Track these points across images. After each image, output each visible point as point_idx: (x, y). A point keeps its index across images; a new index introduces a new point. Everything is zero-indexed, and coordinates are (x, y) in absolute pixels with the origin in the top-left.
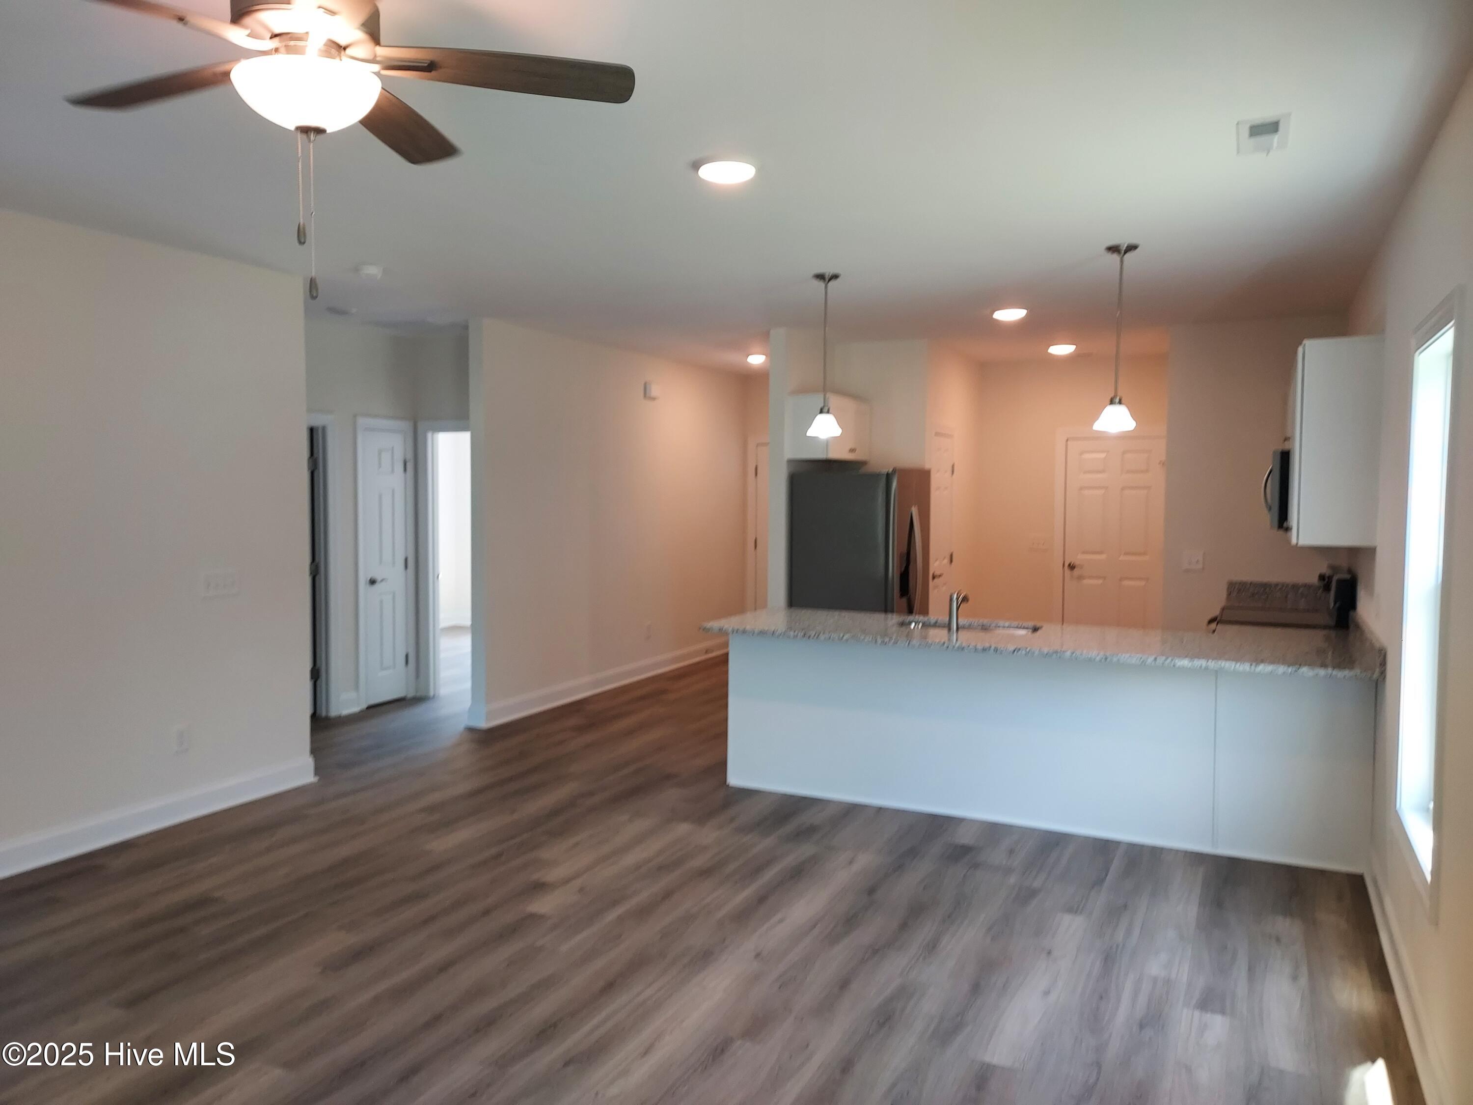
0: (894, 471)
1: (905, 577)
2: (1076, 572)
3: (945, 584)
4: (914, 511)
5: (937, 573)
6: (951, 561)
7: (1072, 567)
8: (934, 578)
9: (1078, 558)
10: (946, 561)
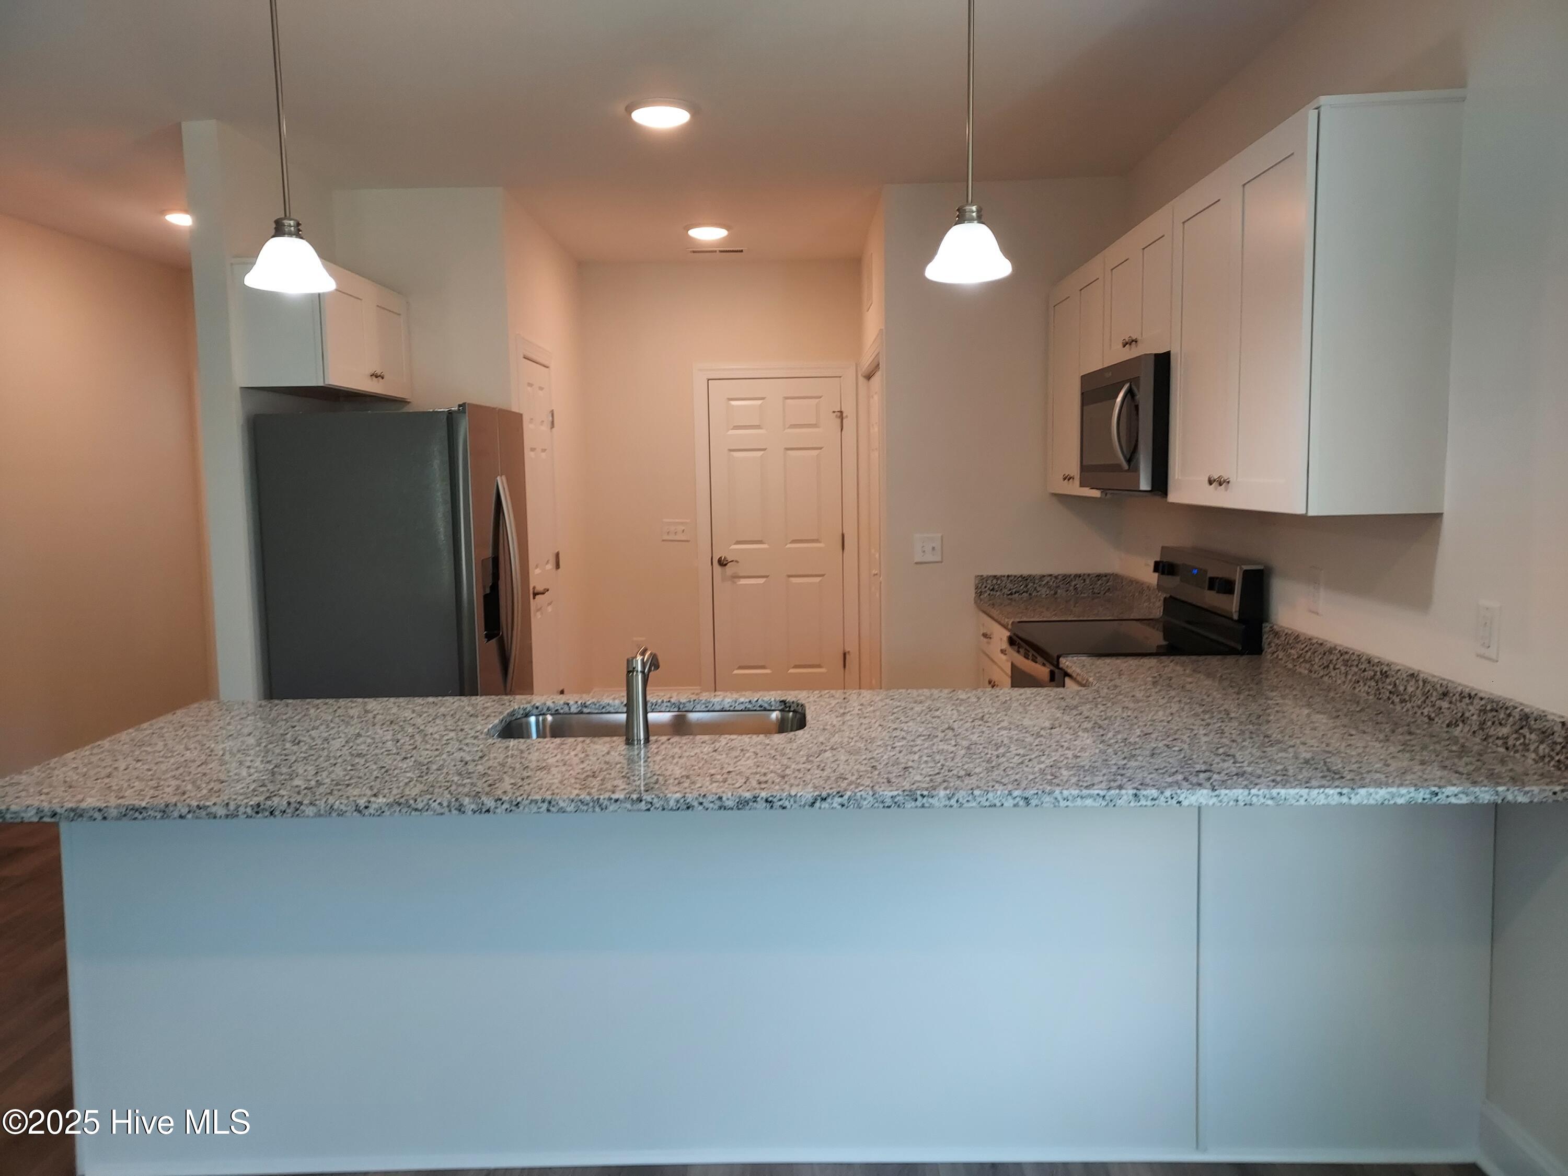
0: (462, 406)
1: (492, 601)
2: (729, 569)
3: (550, 604)
4: (501, 481)
5: (540, 588)
6: (558, 566)
7: (722, 563)
8: (535, 594)
9: (731, 550)
10: (550, 566)
